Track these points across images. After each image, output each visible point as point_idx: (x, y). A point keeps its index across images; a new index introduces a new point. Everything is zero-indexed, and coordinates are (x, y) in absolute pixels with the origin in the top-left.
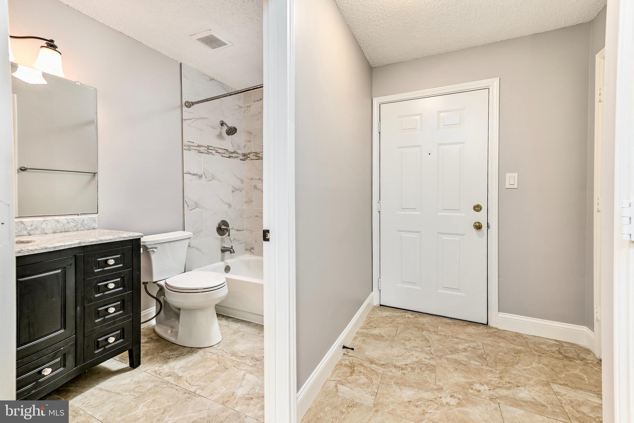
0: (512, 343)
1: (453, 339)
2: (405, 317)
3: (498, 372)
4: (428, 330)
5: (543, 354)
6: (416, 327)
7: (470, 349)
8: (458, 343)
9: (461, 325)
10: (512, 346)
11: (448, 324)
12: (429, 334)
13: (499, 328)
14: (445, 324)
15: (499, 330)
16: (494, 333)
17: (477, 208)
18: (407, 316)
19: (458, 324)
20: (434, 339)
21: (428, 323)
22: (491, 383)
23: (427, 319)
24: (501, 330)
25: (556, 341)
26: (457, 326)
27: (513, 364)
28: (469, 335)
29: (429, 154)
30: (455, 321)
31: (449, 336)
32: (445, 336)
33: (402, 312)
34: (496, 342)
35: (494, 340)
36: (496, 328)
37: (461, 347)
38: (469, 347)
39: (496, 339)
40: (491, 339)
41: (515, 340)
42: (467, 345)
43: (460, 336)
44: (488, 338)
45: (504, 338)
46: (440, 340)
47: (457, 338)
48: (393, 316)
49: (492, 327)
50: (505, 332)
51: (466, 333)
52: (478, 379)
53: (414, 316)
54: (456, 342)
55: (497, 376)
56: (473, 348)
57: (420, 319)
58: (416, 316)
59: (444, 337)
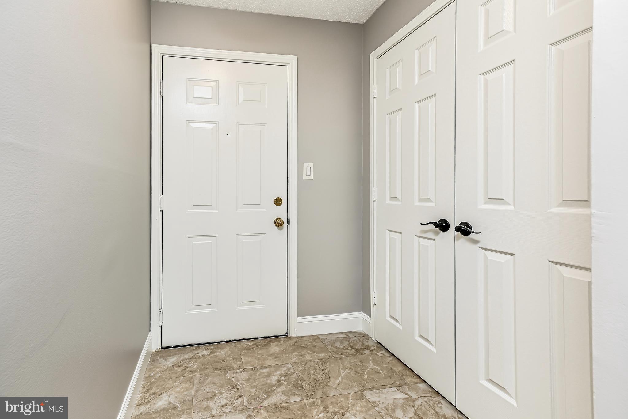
0: (314, 352)
1: (262, 371)
2: (199, 358)
3: (320, 401)
4: (232, 367)
6: (216, 369)
7: (283, 378)
8: (269, 375)
9: (264, 346)
10: (316, 355)
11: (249, 349)
12: (235, 375)
13: (298, 335)
14: (248, 349)
15: (298, 338)
16: (296, 344)
17: (278, 202)
18: (200, 355)
19: (260, 345)
20: (242, 380)
21: (229, 356)
23: (226, 350)
25: (343, 333)
26: (260, 348)
27: (326, 381)
28: (276, 358)
29: (228, 134)
30: (256, 342)
31: (256, 368)
32: (252, 369)
33: (194, 350)
34: (301, 356)
35: (299, 353)
36: (296, 337)
37: (273, 379)
38: (281, 375)
39: (301, 352)
40: (296, 353)
41: (316, 346)
42: (278, 373)
43: (268, 363)
44: (294, 354)
45: (306, 347)
46: (250, 379)
47: (266, 367)
48: (182, 360)
49: (292, 337)
50: (304, 338)
51: (271, 355)
53: (210, 351)
54: (266, 374)
55: (321, 408)
56: (286, 376)
57: (218, 353)
58: (212, 349)
59: (252, 372)
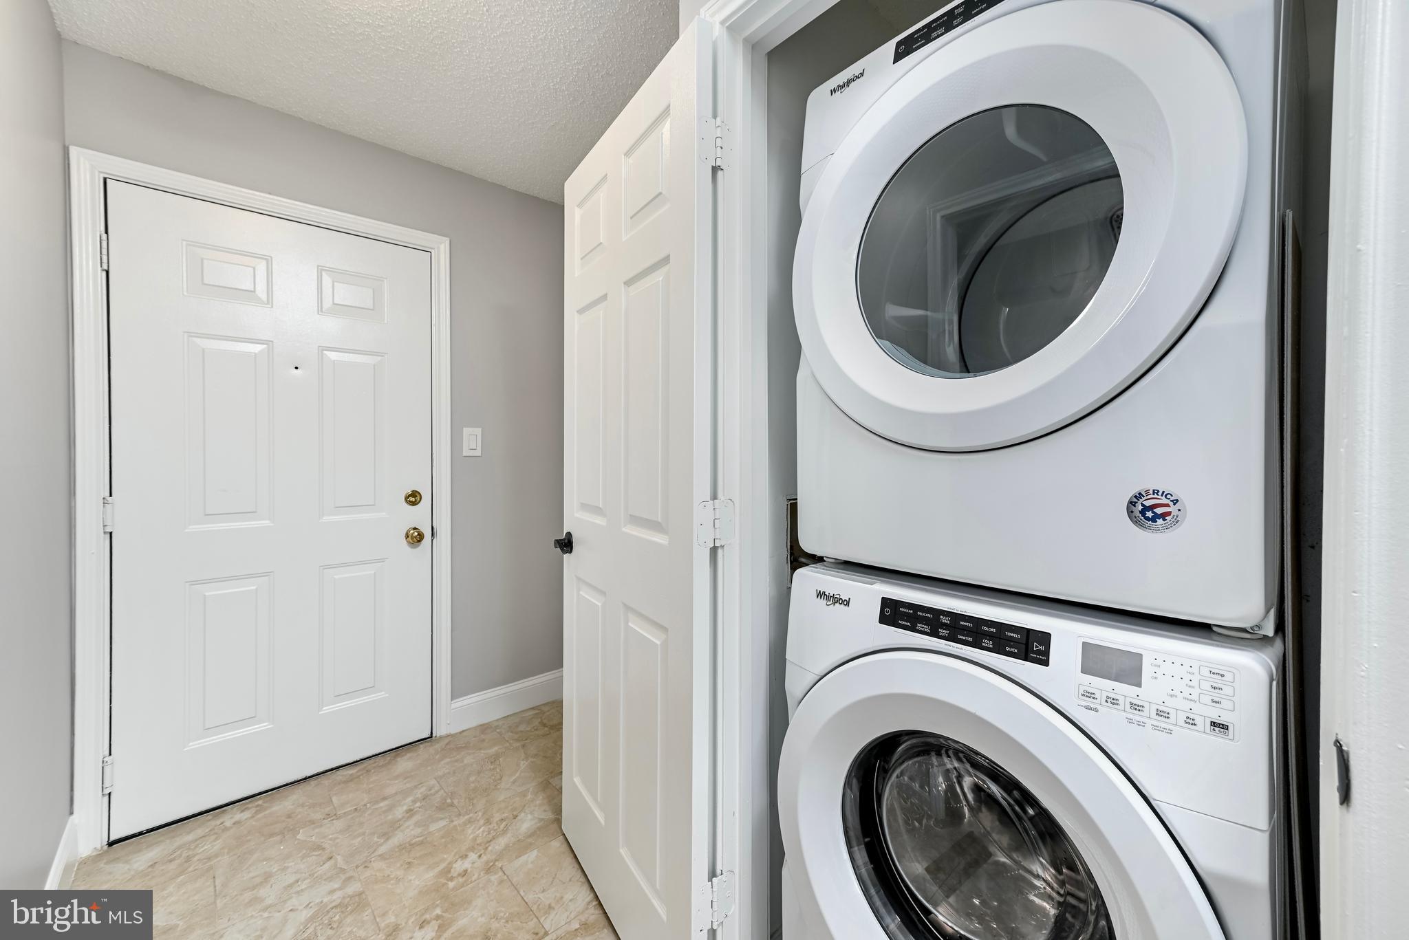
0: (480, 749)
1: (376, 806)
2: (226, 829)
3: (480, 814)
4: (310, 821)
5: (526, 740)
6: (272, 835)
7: (418, 804)
8: (391, 808)
9: (383, 766)
10: (482, 753)
11: (351, 779)
12: (317, 830)
13: (452, 733)
14: (346, 782)
15: (453, 736)
16: (448, 747)
17: (413, 498)
18: (228, 824)
19: (374, 767)
20: (333, 834)
21: (303, 805)
22: (478, 842)
23: (295, 797)
24: (456, 734)
25: (533, 708)
26: (375, 772)
27: (495, 783)
28: (405, 779)
29: (296, 368)
30: (365, 765)
31: (365, 805)
32: (356, 809)
33: (210, 820)
34: (456, 761)
35: (453, 759)
36: (447, 736)
37: (399, 812)
38: (414, 802)
39: (454, 757)
40: (447, 760)
41: (483, 740)
42: (410, 799)
43: (390, 791)
44: (442, 762)
45: (466, 747)
46: (349, 827)
47: (384, 799)
48: (179, 848)
49: (441, 738)
50: (464, 734)
51: (397, 777)
52: (455, 851)
53: (253, 810)
54: (384, 809)
55: (482, 822)
56: (424, 799)
57: (274, 809)
58: (258, 806)
59: (356, 814)
